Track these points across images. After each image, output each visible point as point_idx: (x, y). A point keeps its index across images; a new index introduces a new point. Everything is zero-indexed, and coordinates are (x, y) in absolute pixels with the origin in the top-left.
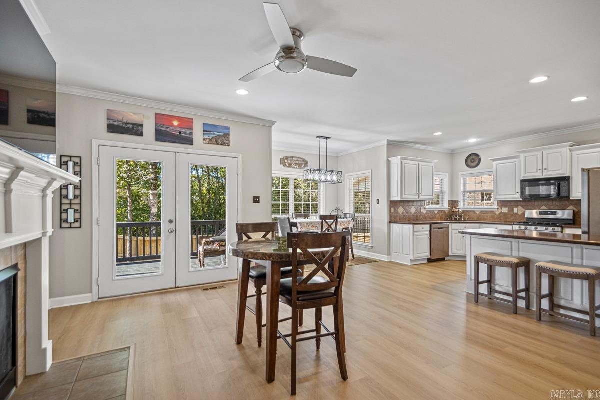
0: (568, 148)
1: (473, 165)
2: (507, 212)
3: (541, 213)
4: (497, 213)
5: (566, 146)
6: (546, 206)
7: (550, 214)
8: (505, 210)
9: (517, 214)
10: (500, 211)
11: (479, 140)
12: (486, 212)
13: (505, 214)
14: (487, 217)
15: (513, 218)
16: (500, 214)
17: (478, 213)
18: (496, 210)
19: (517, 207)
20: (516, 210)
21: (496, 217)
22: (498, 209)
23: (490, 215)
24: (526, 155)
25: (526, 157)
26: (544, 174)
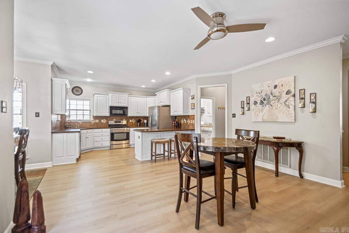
0: (127, 95)
1: (77, 93)
2: (98, 122)
3: (115, 122)
4: (93, 123)
5: (127, 94)
6: (115, 118)
7: (118, 122)
8: (97, 121)
9: (103, 123)
10: (94, 122)
11: (93, 80)
12: (86, 122)
13: (97, 123)
14: (87, 125)
15: (101, 125)
16: (94, 123)
17: (81, 123)
18: (92, 121)
19: (103, 119)
20: (102, 121)
21: (92, 125)
22: (93, 120)
23: (88, 124)
24: (113, 94)
25: (112, 96)
26: (120, 105)
